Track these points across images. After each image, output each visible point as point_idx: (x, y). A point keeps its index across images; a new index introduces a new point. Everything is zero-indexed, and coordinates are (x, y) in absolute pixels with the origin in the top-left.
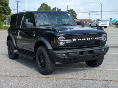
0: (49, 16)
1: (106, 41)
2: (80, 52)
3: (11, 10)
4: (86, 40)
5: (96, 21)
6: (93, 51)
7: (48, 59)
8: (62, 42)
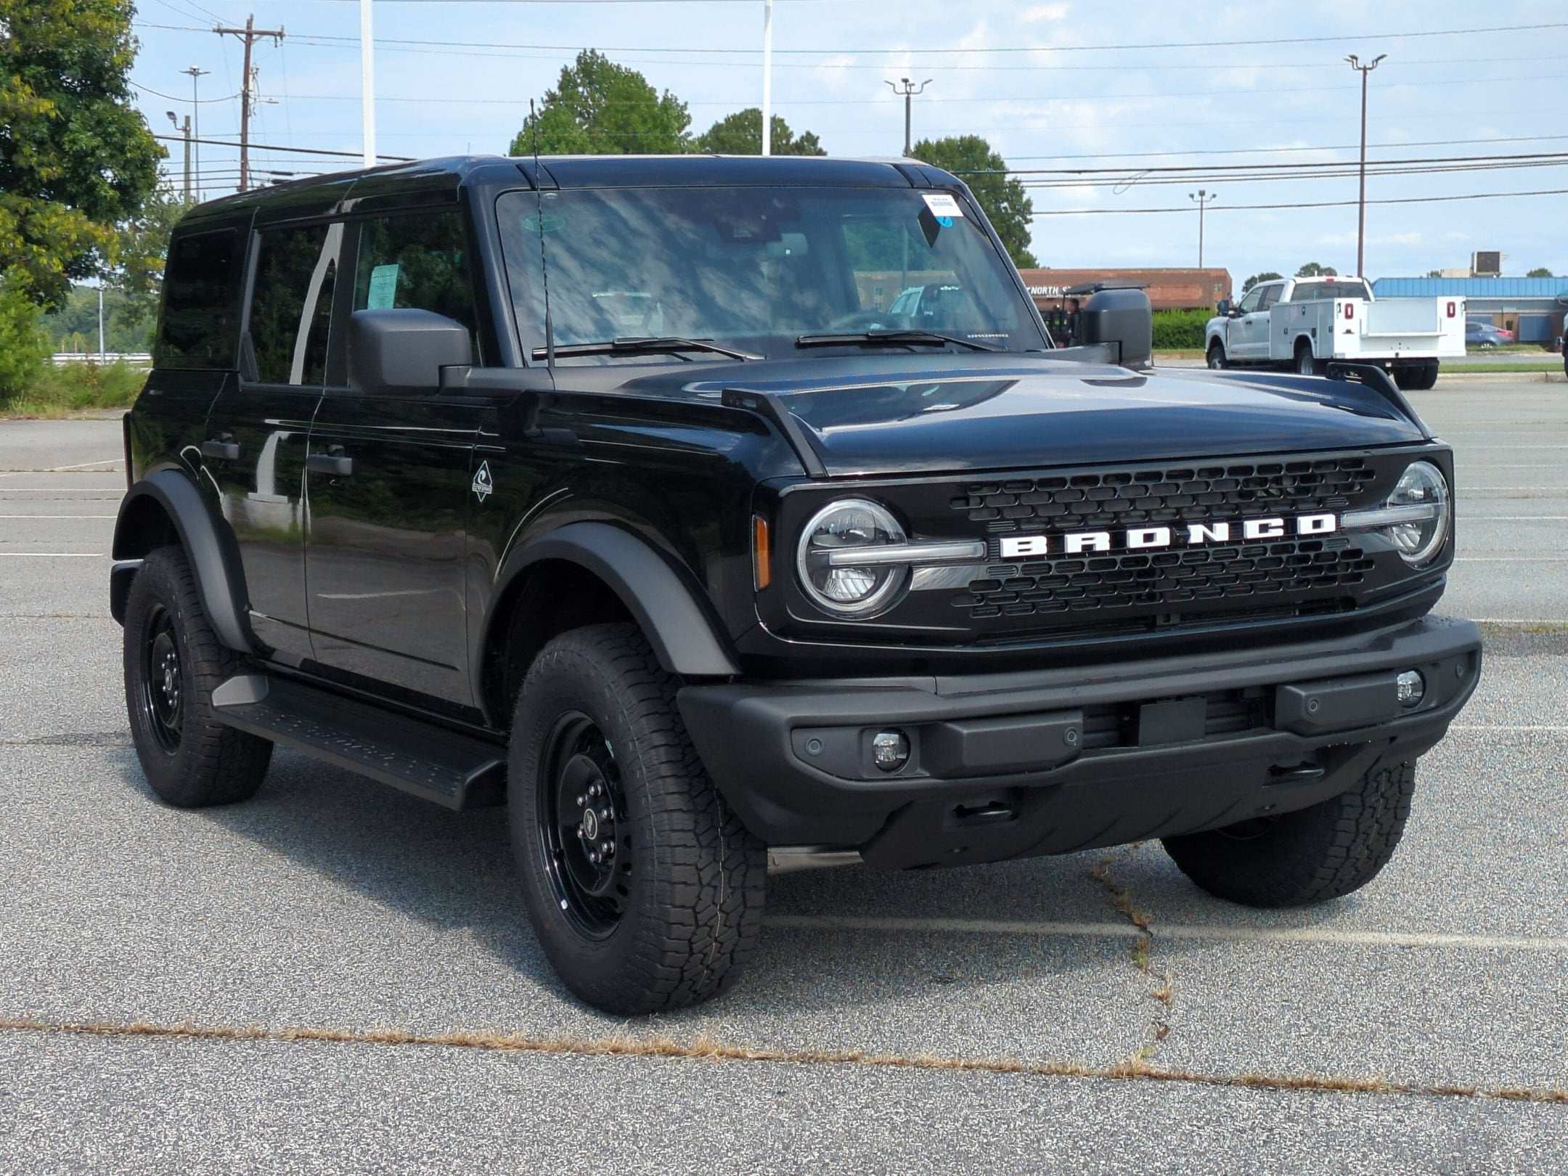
0: (671, 221)
1: (1444, 556)
2: (1093, 711)
3: (163, 154)
4: (1179, 541)
5: (1287, 297)
6: (1270, 690)
7: (674, 802)
8: (861, 568)
